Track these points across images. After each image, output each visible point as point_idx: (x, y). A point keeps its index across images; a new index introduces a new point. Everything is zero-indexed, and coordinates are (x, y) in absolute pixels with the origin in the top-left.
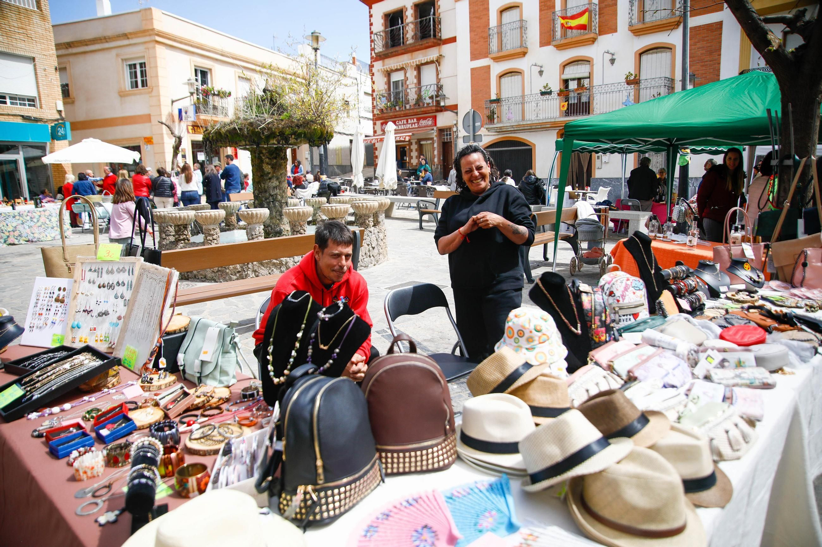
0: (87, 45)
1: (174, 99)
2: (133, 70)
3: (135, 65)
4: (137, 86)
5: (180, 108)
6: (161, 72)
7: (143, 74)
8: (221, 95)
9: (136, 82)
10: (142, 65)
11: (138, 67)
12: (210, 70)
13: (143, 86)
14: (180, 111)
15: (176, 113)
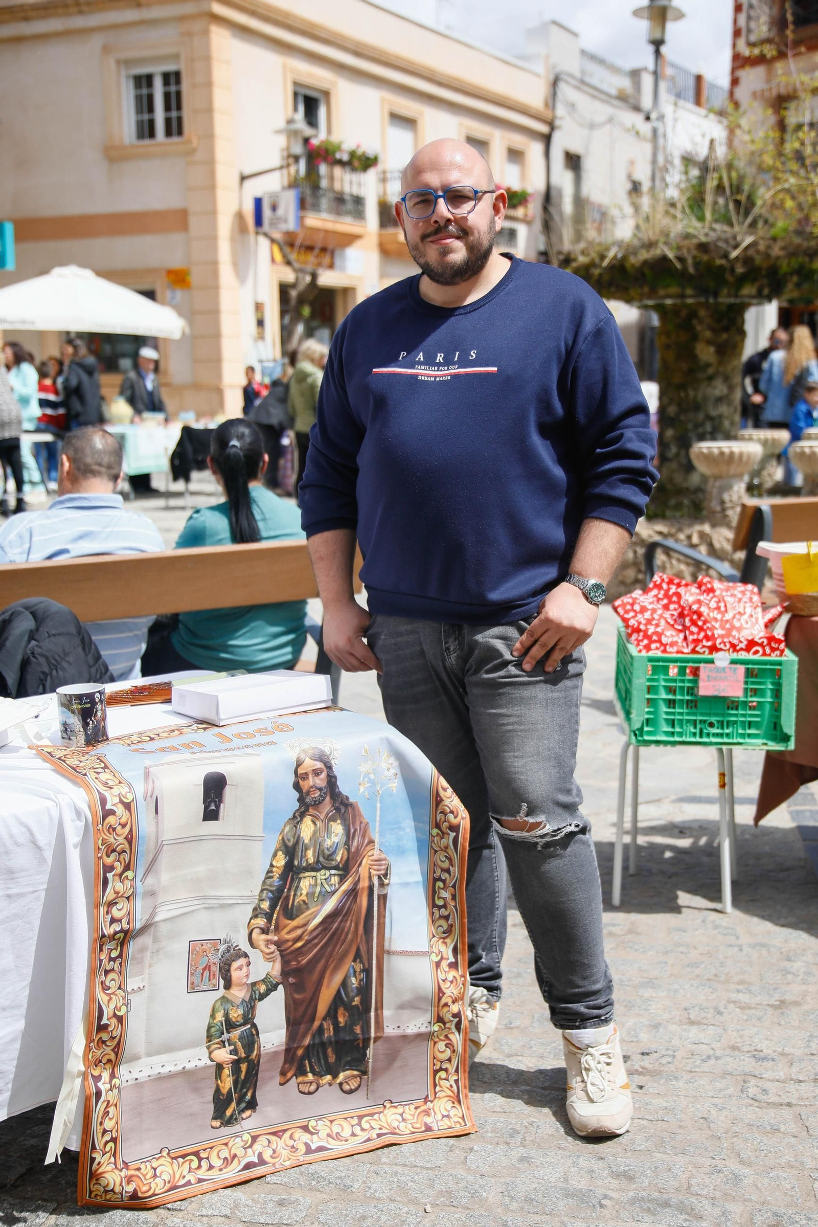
0: (26, 19)
1: (247, 172)
2: (145, 91)
3: (149, 78)
4: (152, 134)
5: (259, 195)
6: (220, 98)
7: (173, 101)
8: (356, 163)
9: (151, 123)
10: (172, 78)
11: (158, 83)
12: (327, 94)
13: (169, 133)
14: (258, 202)
15: (249, 209)
